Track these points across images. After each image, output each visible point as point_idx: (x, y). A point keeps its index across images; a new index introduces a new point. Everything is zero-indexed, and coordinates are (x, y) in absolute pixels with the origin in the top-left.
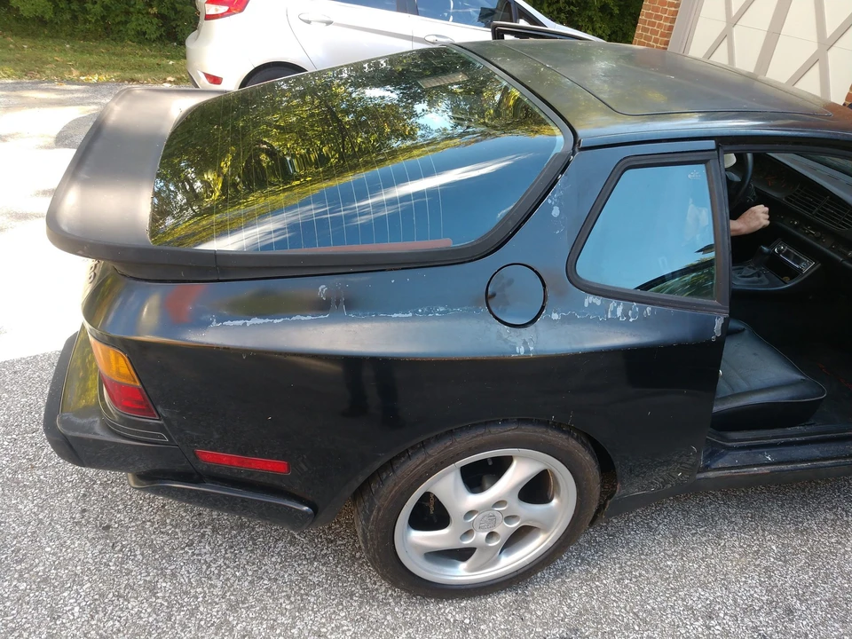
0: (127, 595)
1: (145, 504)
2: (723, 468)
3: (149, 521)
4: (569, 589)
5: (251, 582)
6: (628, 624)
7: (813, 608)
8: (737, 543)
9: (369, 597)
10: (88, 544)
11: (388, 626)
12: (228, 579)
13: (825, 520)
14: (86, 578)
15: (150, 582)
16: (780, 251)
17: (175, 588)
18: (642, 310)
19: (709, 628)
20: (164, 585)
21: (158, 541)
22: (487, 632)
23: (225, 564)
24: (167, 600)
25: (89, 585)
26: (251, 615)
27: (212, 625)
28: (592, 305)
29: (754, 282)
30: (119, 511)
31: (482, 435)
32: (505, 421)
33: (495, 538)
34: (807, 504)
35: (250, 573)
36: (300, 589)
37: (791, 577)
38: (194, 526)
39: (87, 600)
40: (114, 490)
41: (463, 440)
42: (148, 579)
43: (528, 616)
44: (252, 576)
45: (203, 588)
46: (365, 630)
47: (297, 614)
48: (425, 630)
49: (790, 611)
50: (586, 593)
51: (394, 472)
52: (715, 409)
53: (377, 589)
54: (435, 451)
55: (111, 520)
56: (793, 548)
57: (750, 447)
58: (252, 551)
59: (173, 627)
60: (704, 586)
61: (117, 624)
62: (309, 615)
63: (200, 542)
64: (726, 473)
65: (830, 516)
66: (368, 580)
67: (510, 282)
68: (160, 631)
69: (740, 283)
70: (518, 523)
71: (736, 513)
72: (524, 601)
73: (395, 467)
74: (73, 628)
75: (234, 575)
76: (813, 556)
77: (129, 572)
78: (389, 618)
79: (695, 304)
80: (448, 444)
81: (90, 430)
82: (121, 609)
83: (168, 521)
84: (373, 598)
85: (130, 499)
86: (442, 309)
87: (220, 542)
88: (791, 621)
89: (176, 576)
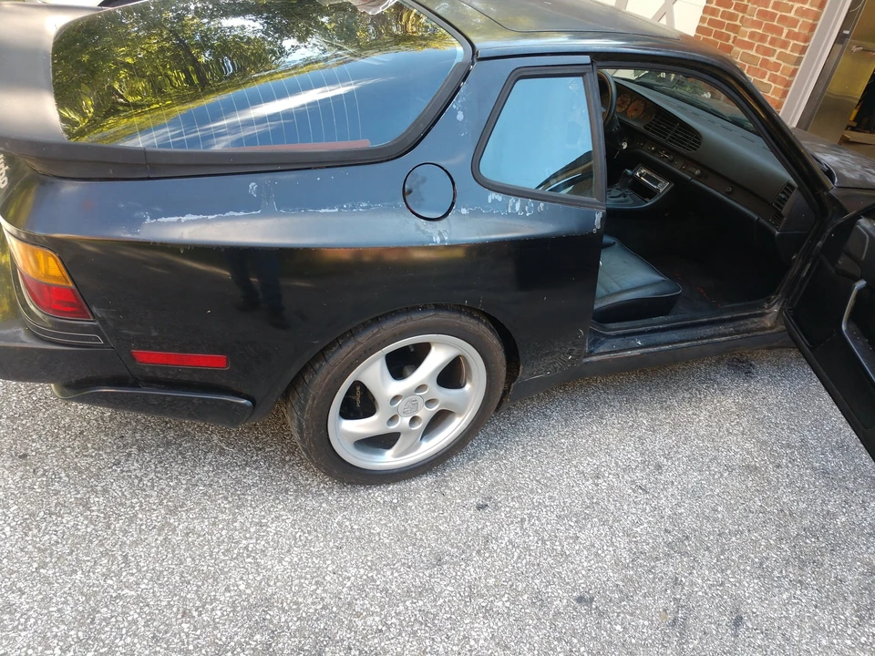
0: (59, 512)
1: (61, 432)
2: (604, 354)
3: (69, 447)
4: (481, 468)
5: (186, 490)
6: (532, 489)
7: (676, 463)
8: (616, 421)
9: (302, 491)
10: (7, 472)
11: (324, 511)
12: (163, 489)
13: (684, 398)
14: (12, 502)
15: (81, 499)
16: (641, 175)
17: (109, 501)
18: (536, 206)
19: (597, 485)
20: (97, 499)
21: (83, 463)
22: (413, 507)
23: (157, 477)
24: (102, 513)
25: (16, 507)
26: (191, 516)
27: (154, 528)
28: (495, 201)
29: (621, 202)
30: (33, 441)
31: (405, 321)
32: (425, 308)
33: (417, 423)
34: (670, 388)
35: (184, 482)
36: (236, 490)
37: (658, 442)
38: (118, 447)
39: (16, 520)
40: (24, 422)
41: (389, 326)
42: (79, 496)
43: (448, 492)
44: (186, 484)
45: (138, 499)
46: (303, 517)
47: (237, 511)
48: (359, 512)
49: (659, 467)
50: (496, 470)
51: (326, 361)
52: (596, 307)
53: (310, 484)
54: (364, 338)
55: (26, 449)
56: (660, 421)
57: (624, 335)
58: (182, 464)
59: (113, 534)
60: (592, 455)
61: (55, 538)
62: (249, 511)
63: (128, 460)
64: (606, 356)
65: (687, 395)
66: (300, 478)
67: (424, 180)
68: (100, 538)
69: (611, 203)
70: (437, 406)
71: (614, 399)
72: (444, 481)
73: (327, 357)
74: (8, 545)
75: (168, 485)
76: (675, 425)
77: (57, 493)
78: (324, 505)
79: (578, 201)
80: (375, 331)
81: (16, 339)
82: (56, 525)
83: (89, 445)
84: (307, 491)
85: (43, 430)
86: (364, 205)
87: (148, 459)
88: (661, 474)
89: (108, 492)
